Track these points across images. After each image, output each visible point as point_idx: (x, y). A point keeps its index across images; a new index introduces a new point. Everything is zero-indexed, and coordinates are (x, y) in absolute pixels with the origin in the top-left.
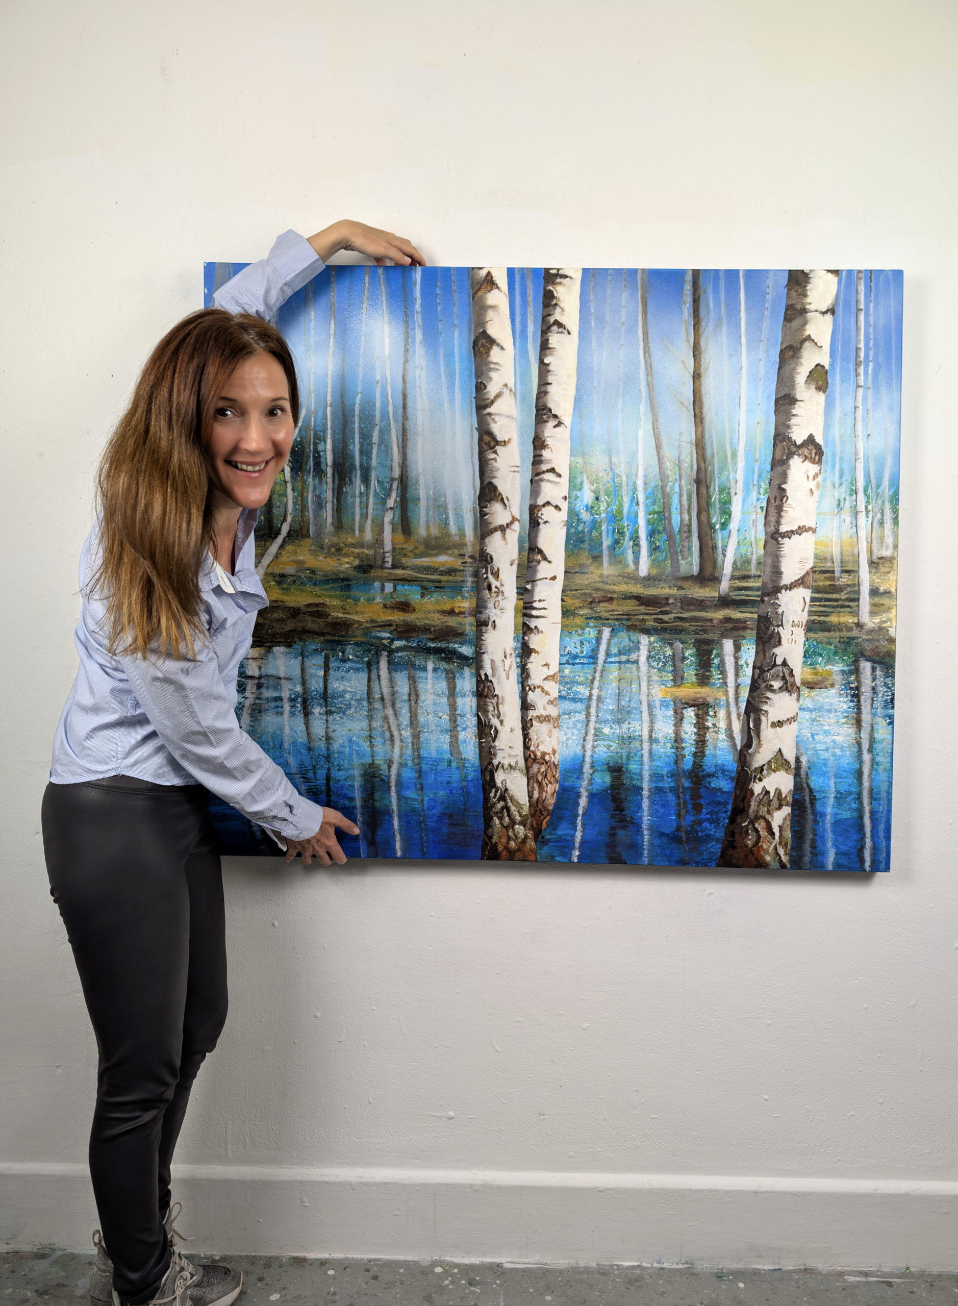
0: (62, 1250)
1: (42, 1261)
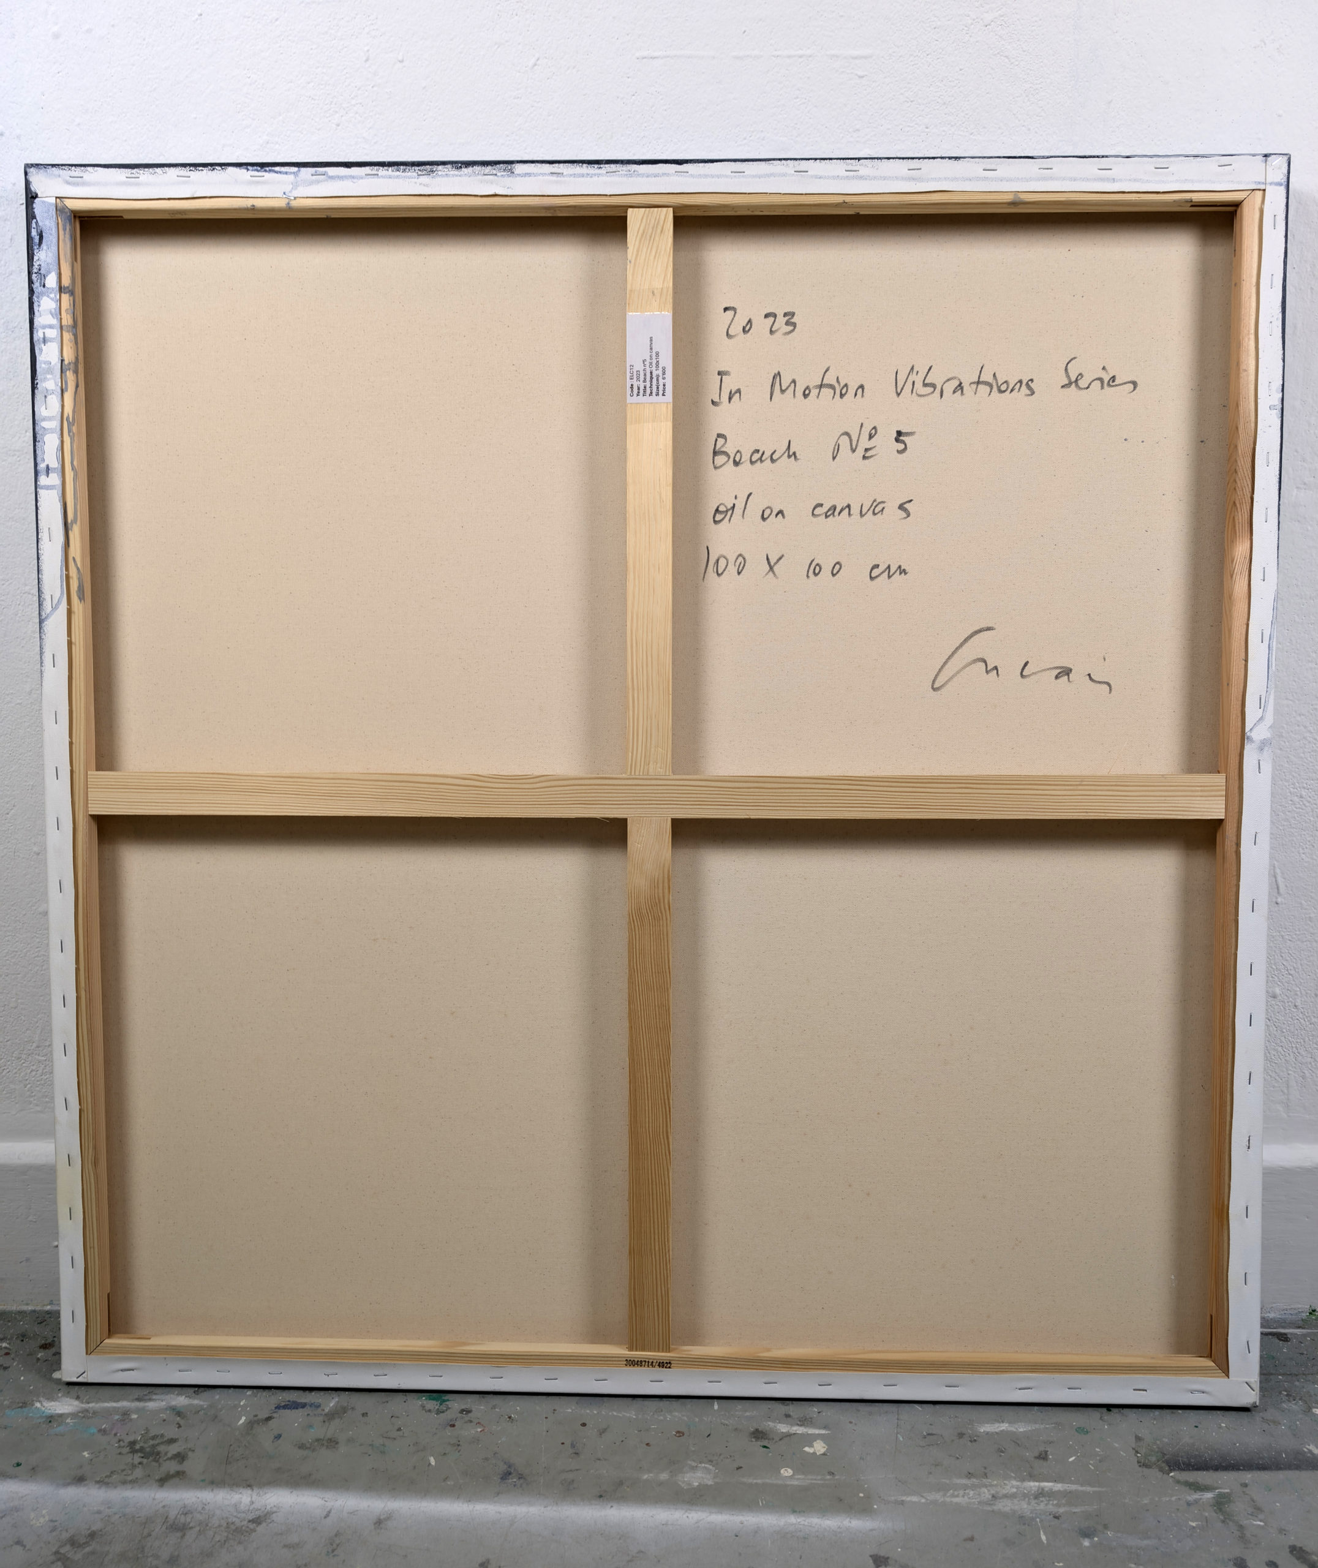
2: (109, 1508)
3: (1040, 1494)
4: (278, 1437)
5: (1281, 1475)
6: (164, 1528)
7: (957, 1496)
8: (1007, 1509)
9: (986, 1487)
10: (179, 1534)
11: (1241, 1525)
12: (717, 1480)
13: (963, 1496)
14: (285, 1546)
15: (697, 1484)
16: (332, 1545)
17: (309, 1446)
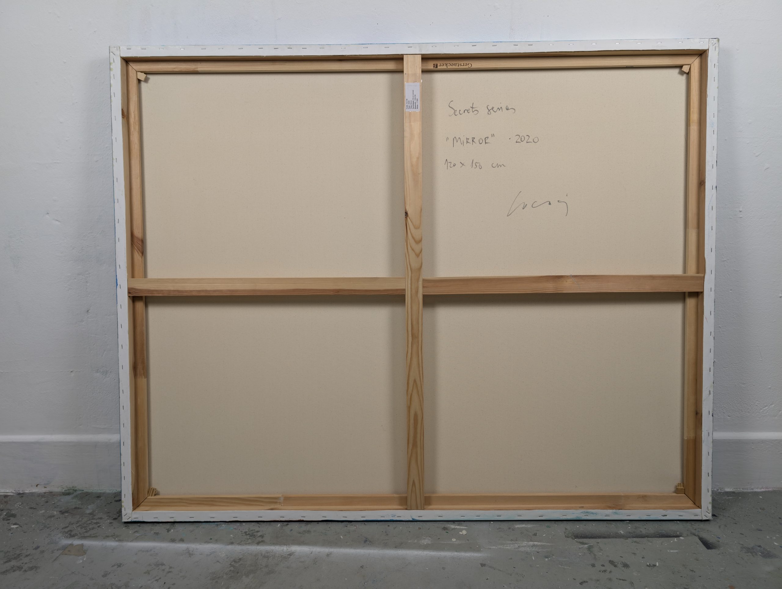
0: (81, 490)
1: (67, 497)
2: (243, 551)
3: (534, 546)
4: (292, 530)
5: (610, 540)
6: (262, 557)
7: (507, 546)
8: (523, 550)
9: (517, 544)
10: (267, 559)
11: (595, 555)
12: (432, 542)
13: (509, 547)
14: (300, 562)
15: (425, 543)
16: (314, 561)
17: (301, 533)
